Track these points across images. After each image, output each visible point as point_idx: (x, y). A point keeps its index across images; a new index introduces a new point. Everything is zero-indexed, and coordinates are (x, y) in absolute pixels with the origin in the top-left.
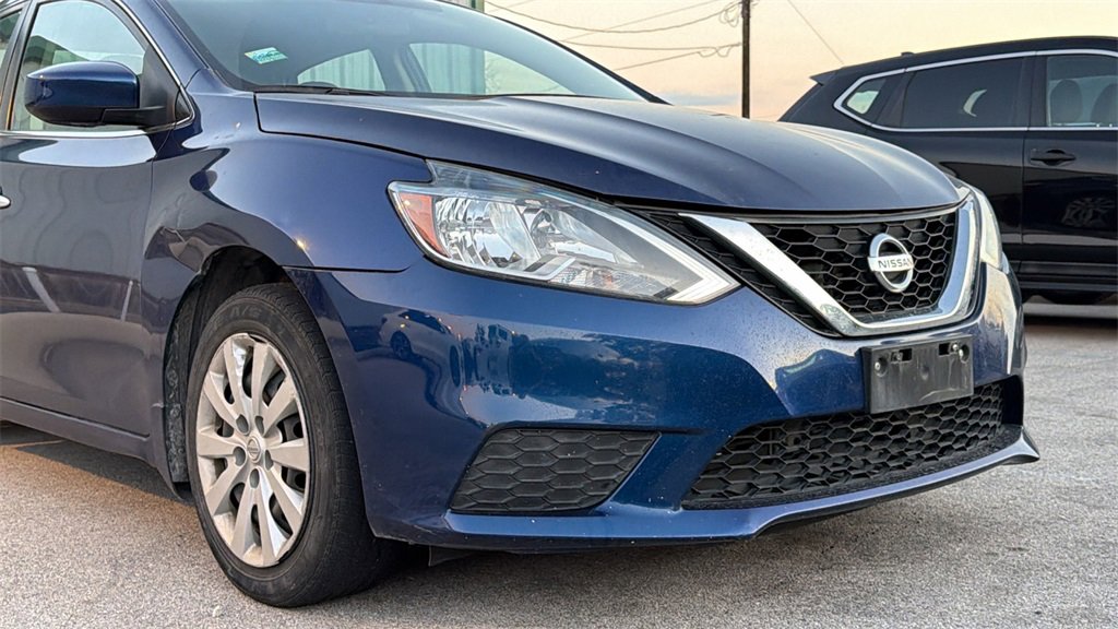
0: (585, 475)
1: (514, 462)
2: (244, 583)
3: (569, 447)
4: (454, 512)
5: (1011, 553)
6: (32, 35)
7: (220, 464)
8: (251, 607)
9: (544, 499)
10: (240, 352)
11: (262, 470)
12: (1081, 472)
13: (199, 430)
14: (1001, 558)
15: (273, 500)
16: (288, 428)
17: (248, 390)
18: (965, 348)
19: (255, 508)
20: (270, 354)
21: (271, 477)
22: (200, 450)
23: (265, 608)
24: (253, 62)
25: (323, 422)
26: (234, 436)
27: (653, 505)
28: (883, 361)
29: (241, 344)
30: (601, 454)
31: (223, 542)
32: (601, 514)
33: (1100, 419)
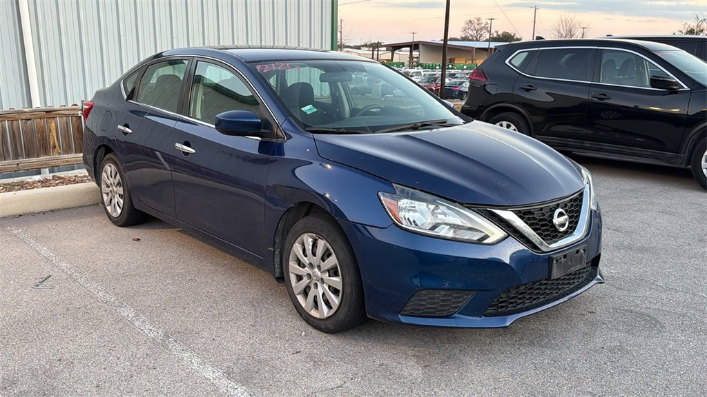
0: (450, 305)
1: (424, 300)
2: (310, 322)
3: (445, 295)
4: (401, 315)
5: (590, 314)
6: (196, 74)
7: (299, 278)
8: (315, 332)
9: (434, 312)
10: (310, 240)
11: (319, 284)
12: (612, 267)
13: (291, 263)
14: (586, 317)
15: (323, 294)
16: (332, 272)
17: (314, 254)
18: (584, 250)
19: (315, 296)
20: (325, 244)
21: (323, 288)
22: (290, 270)
23: (320, 332)
24: (305, 113)
25: (349, 274)
26: (306, 268)
27: (472, 316)
28: (557, 261)
29: (311, 237)
30: (455, 298)
31: (301, 305)
32: (454, 318)
33: (617, 233)
